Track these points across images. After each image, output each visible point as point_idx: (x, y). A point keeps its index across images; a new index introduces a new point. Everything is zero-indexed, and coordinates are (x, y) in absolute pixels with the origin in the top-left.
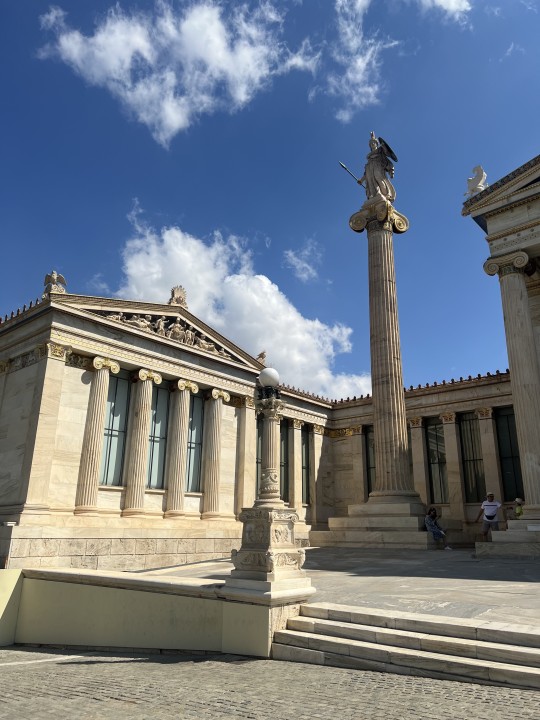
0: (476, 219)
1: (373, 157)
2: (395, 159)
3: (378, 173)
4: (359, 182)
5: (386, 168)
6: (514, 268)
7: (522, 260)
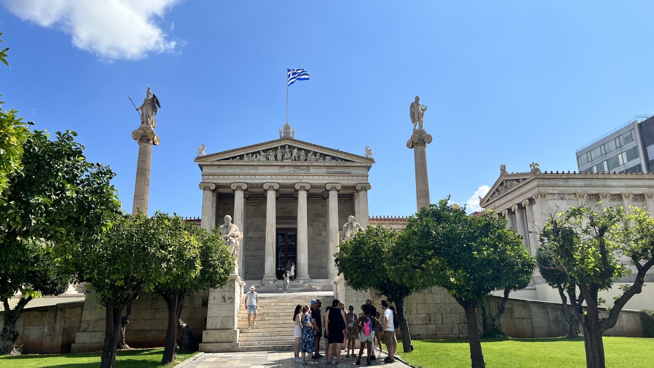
0: (199, 165)
1: (149, 102)
3: (150, 112)
4: (137, 110)
6: (210, 189)
7: (213, 187)
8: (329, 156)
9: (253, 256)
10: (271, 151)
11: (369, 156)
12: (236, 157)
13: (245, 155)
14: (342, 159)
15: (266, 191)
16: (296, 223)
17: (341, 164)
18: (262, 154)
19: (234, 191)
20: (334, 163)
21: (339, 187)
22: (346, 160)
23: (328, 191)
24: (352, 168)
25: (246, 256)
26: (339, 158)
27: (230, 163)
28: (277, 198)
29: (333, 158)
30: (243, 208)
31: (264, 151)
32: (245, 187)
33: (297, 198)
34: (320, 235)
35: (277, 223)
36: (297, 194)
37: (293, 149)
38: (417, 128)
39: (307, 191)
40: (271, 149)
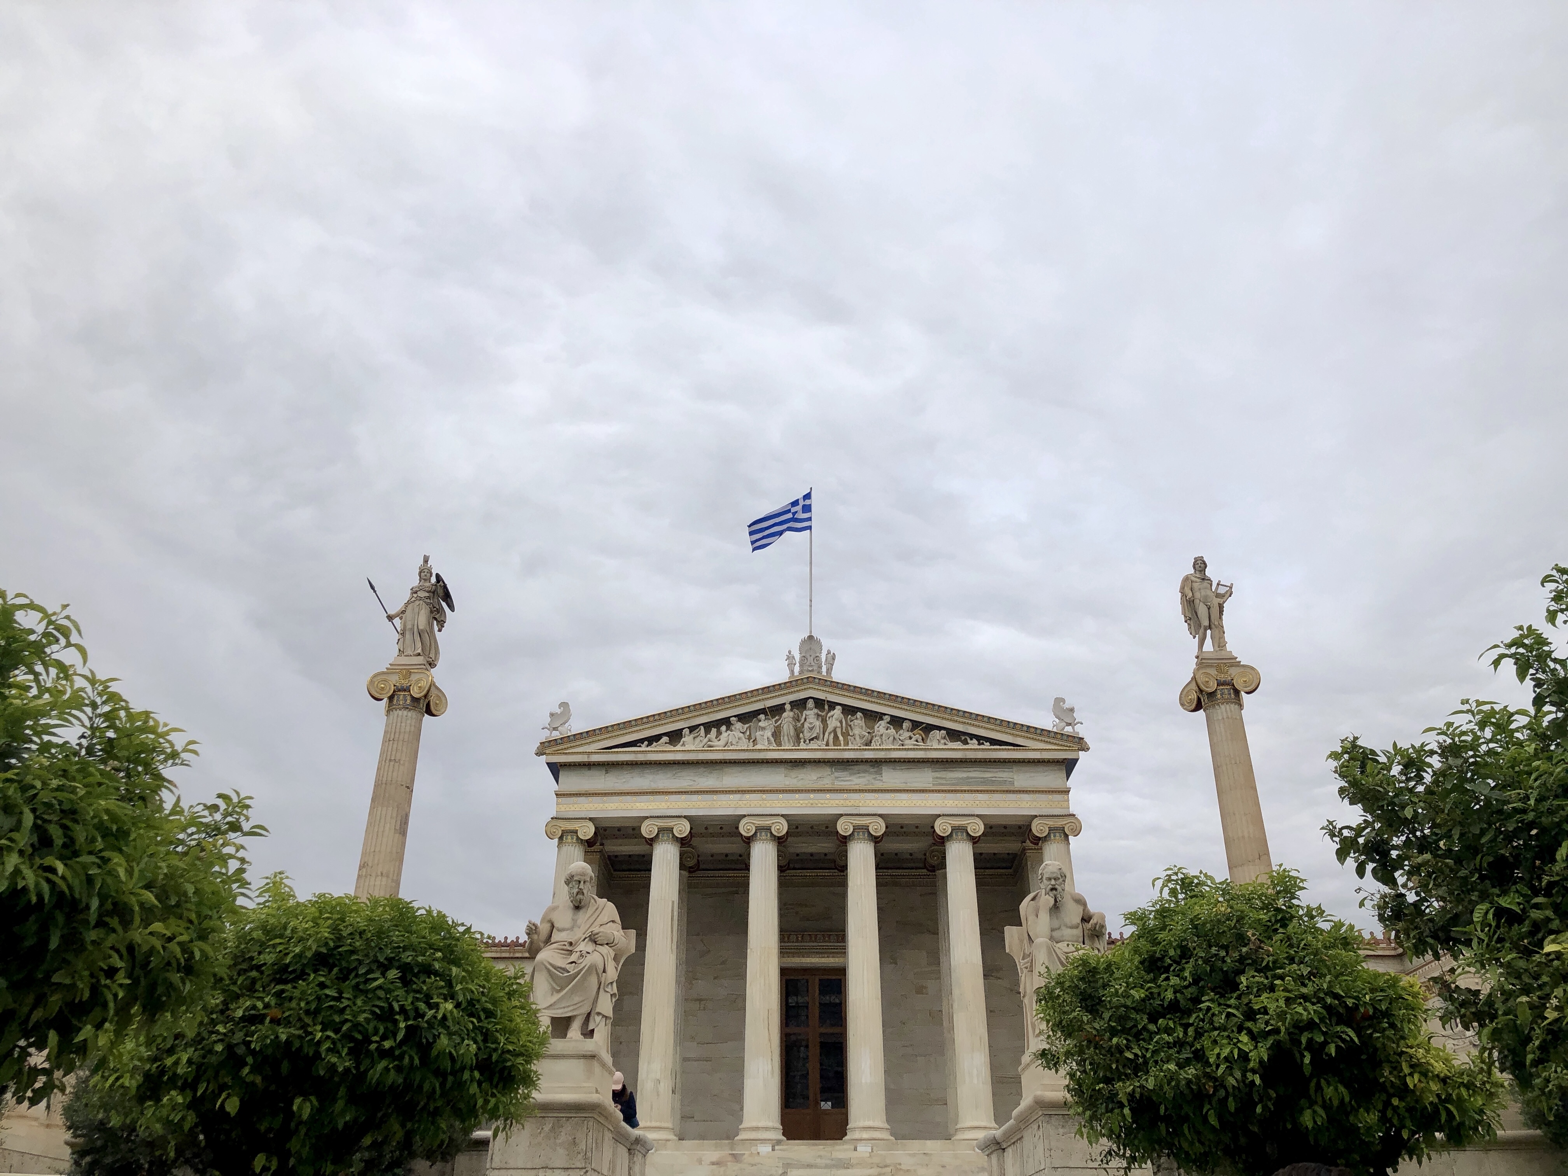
0: (549, 765)
1: (422, 594)
2: (451, 607)
3: (424, 622)
4: (390, 618)
5: (438, 617)
6: (578, 838)
7: (587, 831)
8: (940, 728)
9: (707, 1060)
10: (762, 717)
11: (1068, 730)
12: (657, 738)
13: (686, 731)
14: (980, 739)
15: (748, 841)
16: (843, 951)
17: (980, 755)
18: (739, 725)
19: (651, 842)
20: (955, 750)
21: (977, 828)
22: (993, 742)
23: (942, 841)
24: (1015, 769)
25: (685, 1060)
26: (972, 736)
27: (641, 758)
28: (781, 869)
29: (954, 735)
30: (675, 897)
31: (743, 718)
32: (683, 829)
33: (844, 868)
34: (920, 990)
35: (784, 951)
36: (844, 855)
37: (829, 710)
38: (1208, 646)
39: (876, 840)
40: (763, 711)
